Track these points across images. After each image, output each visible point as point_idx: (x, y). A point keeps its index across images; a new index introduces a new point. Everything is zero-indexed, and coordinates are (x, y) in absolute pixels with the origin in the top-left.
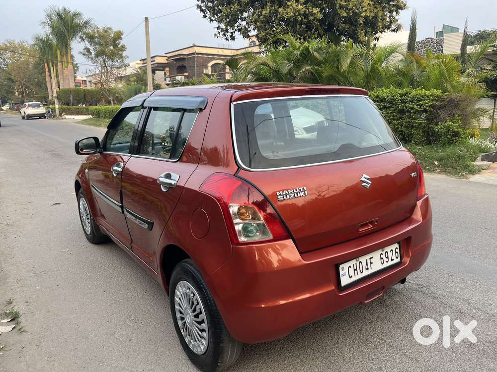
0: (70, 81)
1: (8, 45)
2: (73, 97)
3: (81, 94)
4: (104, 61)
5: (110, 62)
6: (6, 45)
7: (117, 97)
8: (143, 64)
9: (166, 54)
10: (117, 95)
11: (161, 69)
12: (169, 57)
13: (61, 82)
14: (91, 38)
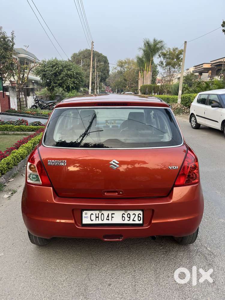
0: (148, 80)
1: (127, 61)
2: (148, 90)
3: (152, 88)
4: (170, 69)
5: (173, 69)
6: (125, 61)
7: (168, 90)
8: (195, 69)
9: (211, 62)
10: (168, 89)
11: (206, 71)
12: (212, 64)
13: (144, 81)
14: (164, 55)
